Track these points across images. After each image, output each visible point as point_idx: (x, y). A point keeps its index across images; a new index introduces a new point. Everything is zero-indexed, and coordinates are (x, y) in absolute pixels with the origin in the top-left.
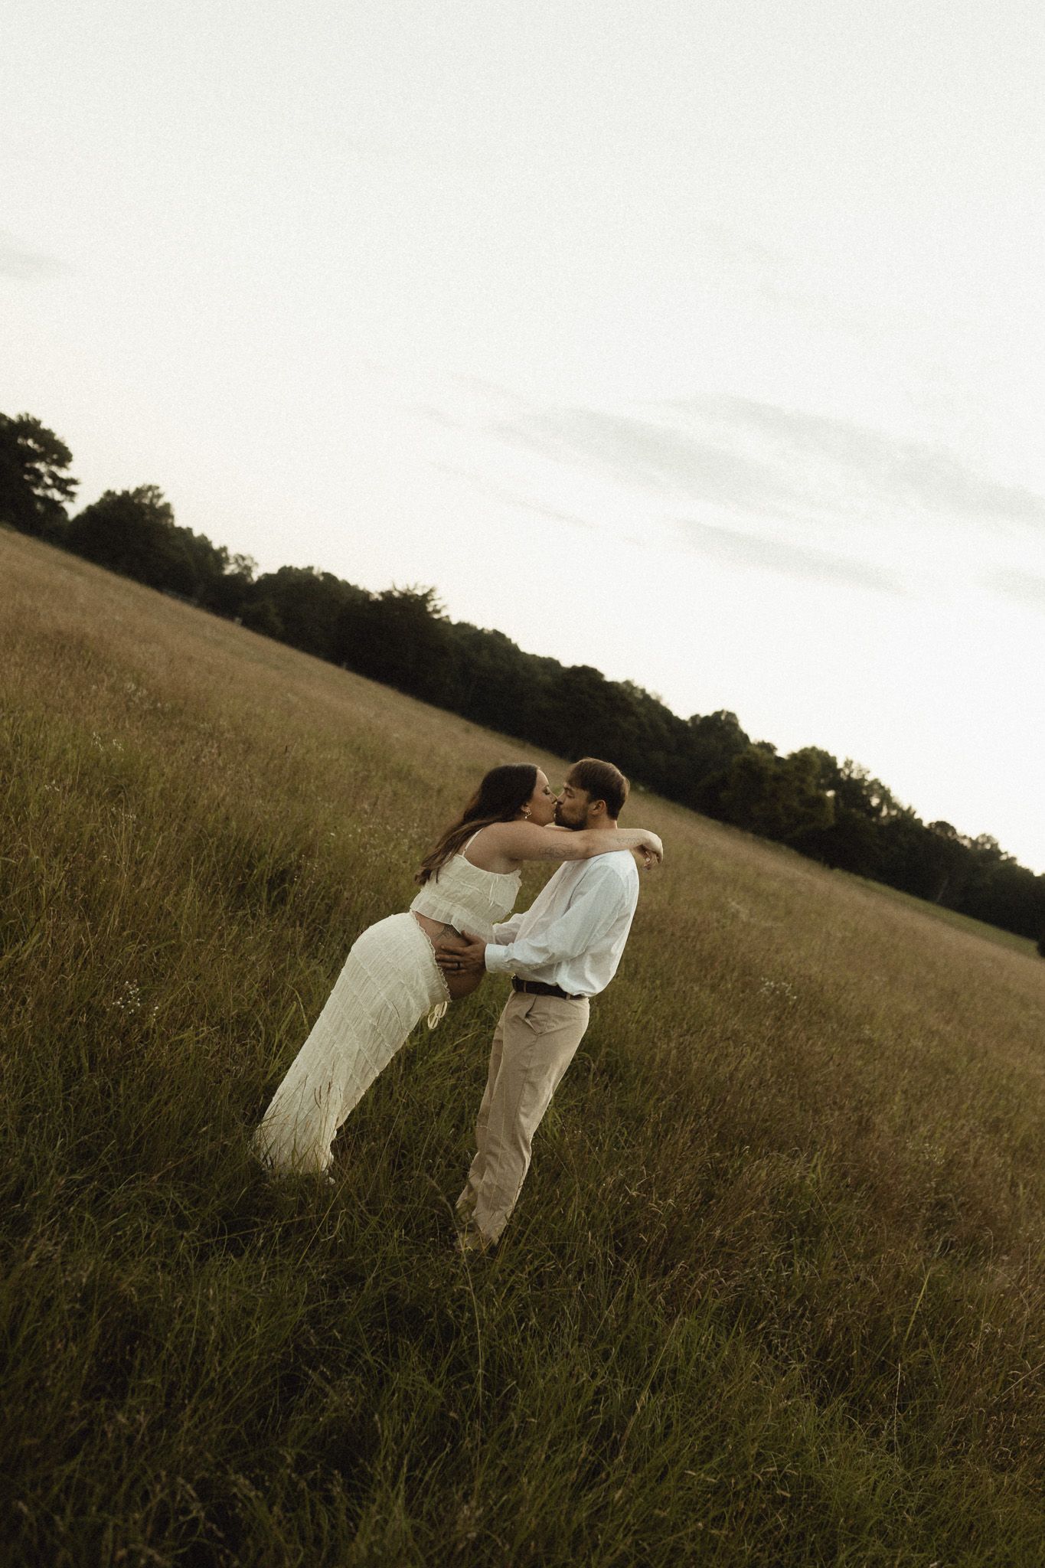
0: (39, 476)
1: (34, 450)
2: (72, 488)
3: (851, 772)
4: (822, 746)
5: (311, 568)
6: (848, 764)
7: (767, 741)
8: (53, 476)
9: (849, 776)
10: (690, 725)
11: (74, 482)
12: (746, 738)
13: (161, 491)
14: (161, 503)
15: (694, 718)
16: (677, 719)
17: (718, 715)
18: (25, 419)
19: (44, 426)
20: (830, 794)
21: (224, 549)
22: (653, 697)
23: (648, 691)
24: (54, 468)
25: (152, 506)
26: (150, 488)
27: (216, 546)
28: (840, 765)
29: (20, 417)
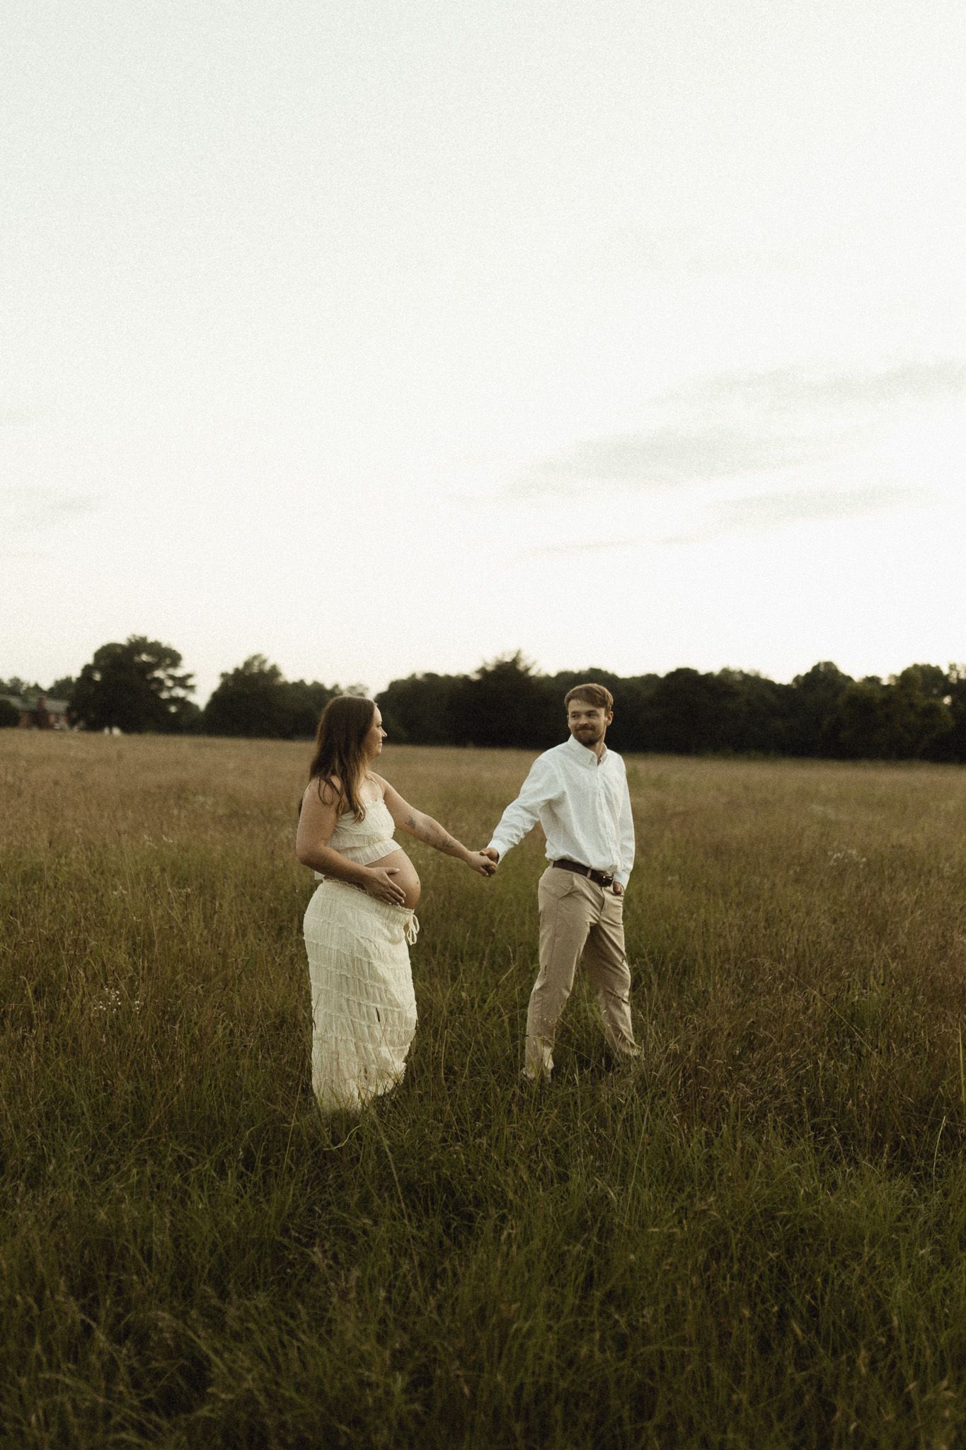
0: (160, 682)
1: (149, 663)
2: (190, 682)
3: (958, 674)
4: (922, 660)
5: (414, 676)
6: (952, 667)
7: (870, 675)
8: (172, 677)
9: (958, 679)
10: (794, 687)
11: (189, 676)
12: (849, 679)
13: (264, 657)
14: (267, 667)
15: (797, 679)
16: (781, 686)
17: (816, 668)
18: (133, 641)
19: (151, 639)
20: (947, 700)
21: (336, 686)
22: (752, 674)
23: (746, 671)
24: (171, 671)
25: (261, 673)
26: (255, 658)
27: (328, 686)
28: (945, 671)
29: (129, 640)
